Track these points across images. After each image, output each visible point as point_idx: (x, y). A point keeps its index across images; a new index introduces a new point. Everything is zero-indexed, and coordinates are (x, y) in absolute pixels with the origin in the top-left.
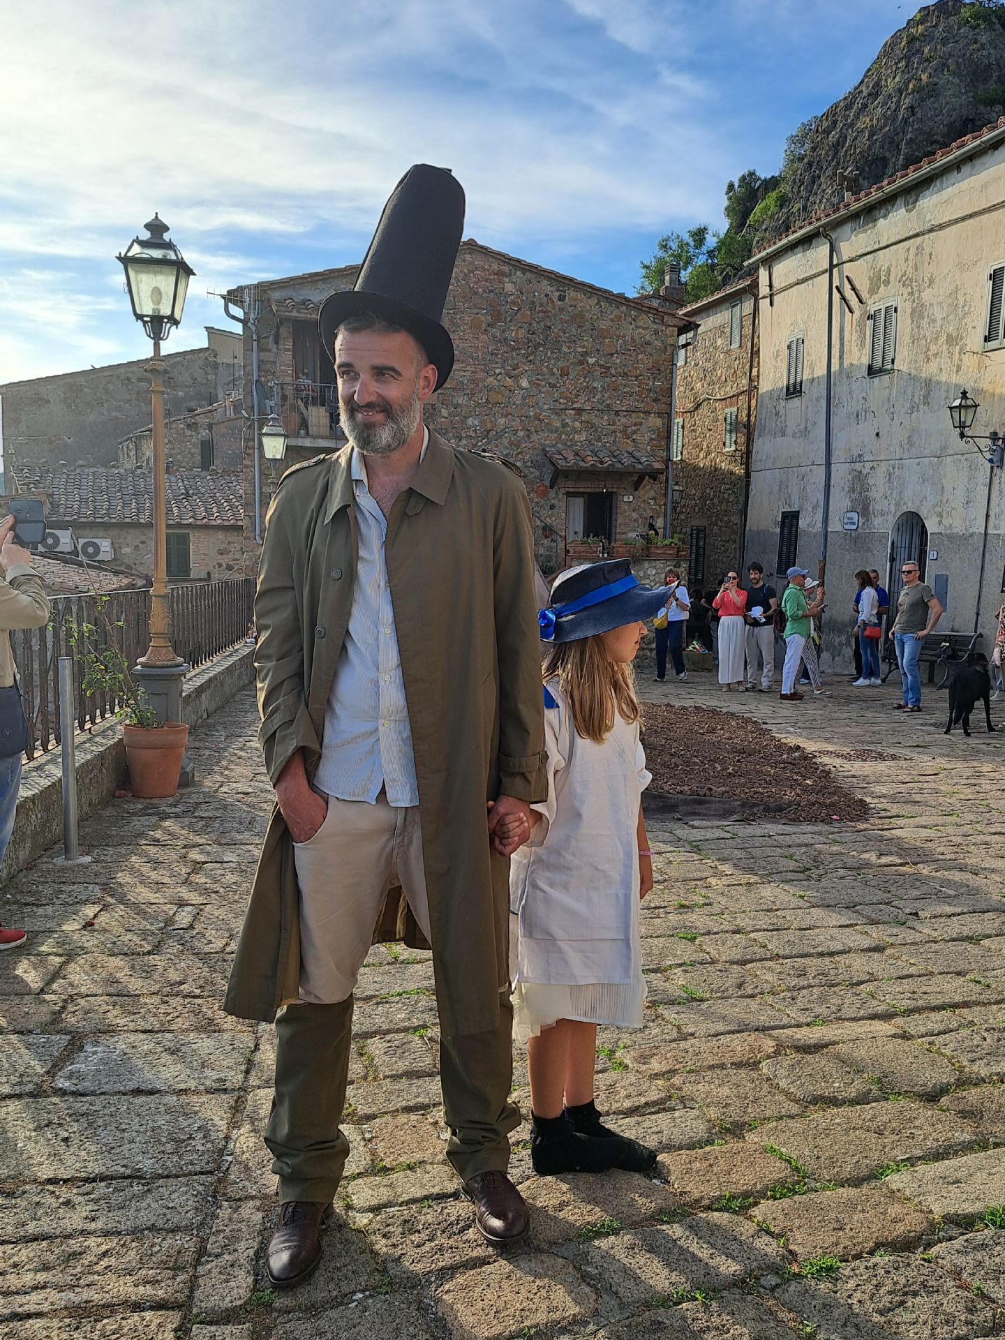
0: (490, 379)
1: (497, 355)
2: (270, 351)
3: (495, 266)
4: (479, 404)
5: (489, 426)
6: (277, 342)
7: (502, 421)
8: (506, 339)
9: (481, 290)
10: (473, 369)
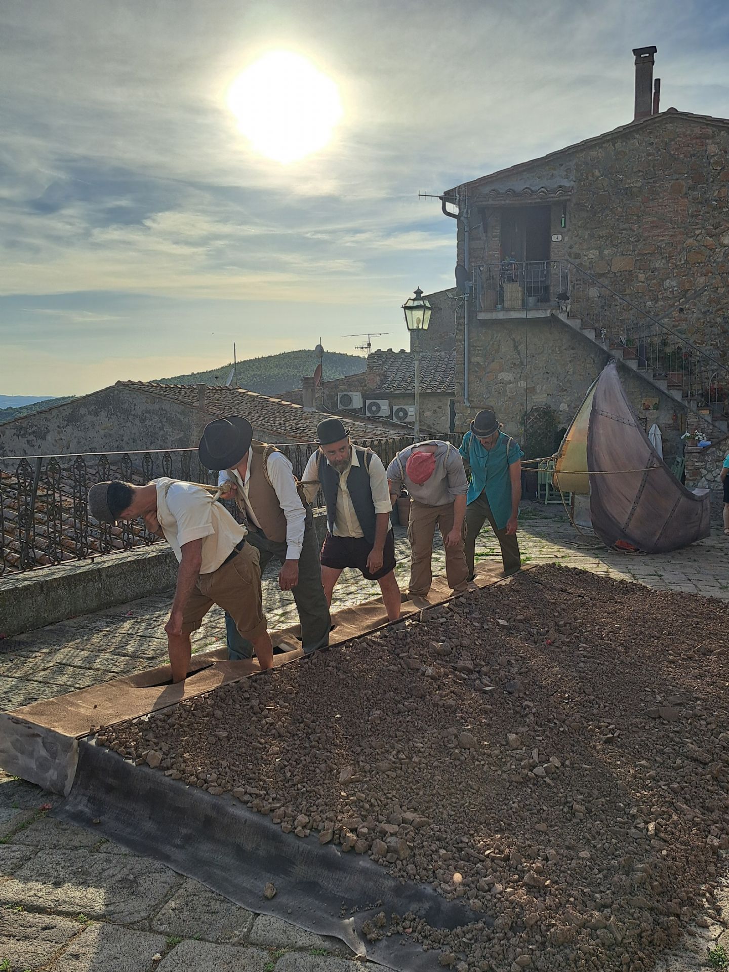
0: (690, 241)
1: (697, 216)
2: (480, 239)
3: (697, 131)
4: (676, 266)
5: (687, 286)
6: (486, 231)
7: (702, 280)
8: (707, 200)
9: (682, 156)
10: (671, 233)
